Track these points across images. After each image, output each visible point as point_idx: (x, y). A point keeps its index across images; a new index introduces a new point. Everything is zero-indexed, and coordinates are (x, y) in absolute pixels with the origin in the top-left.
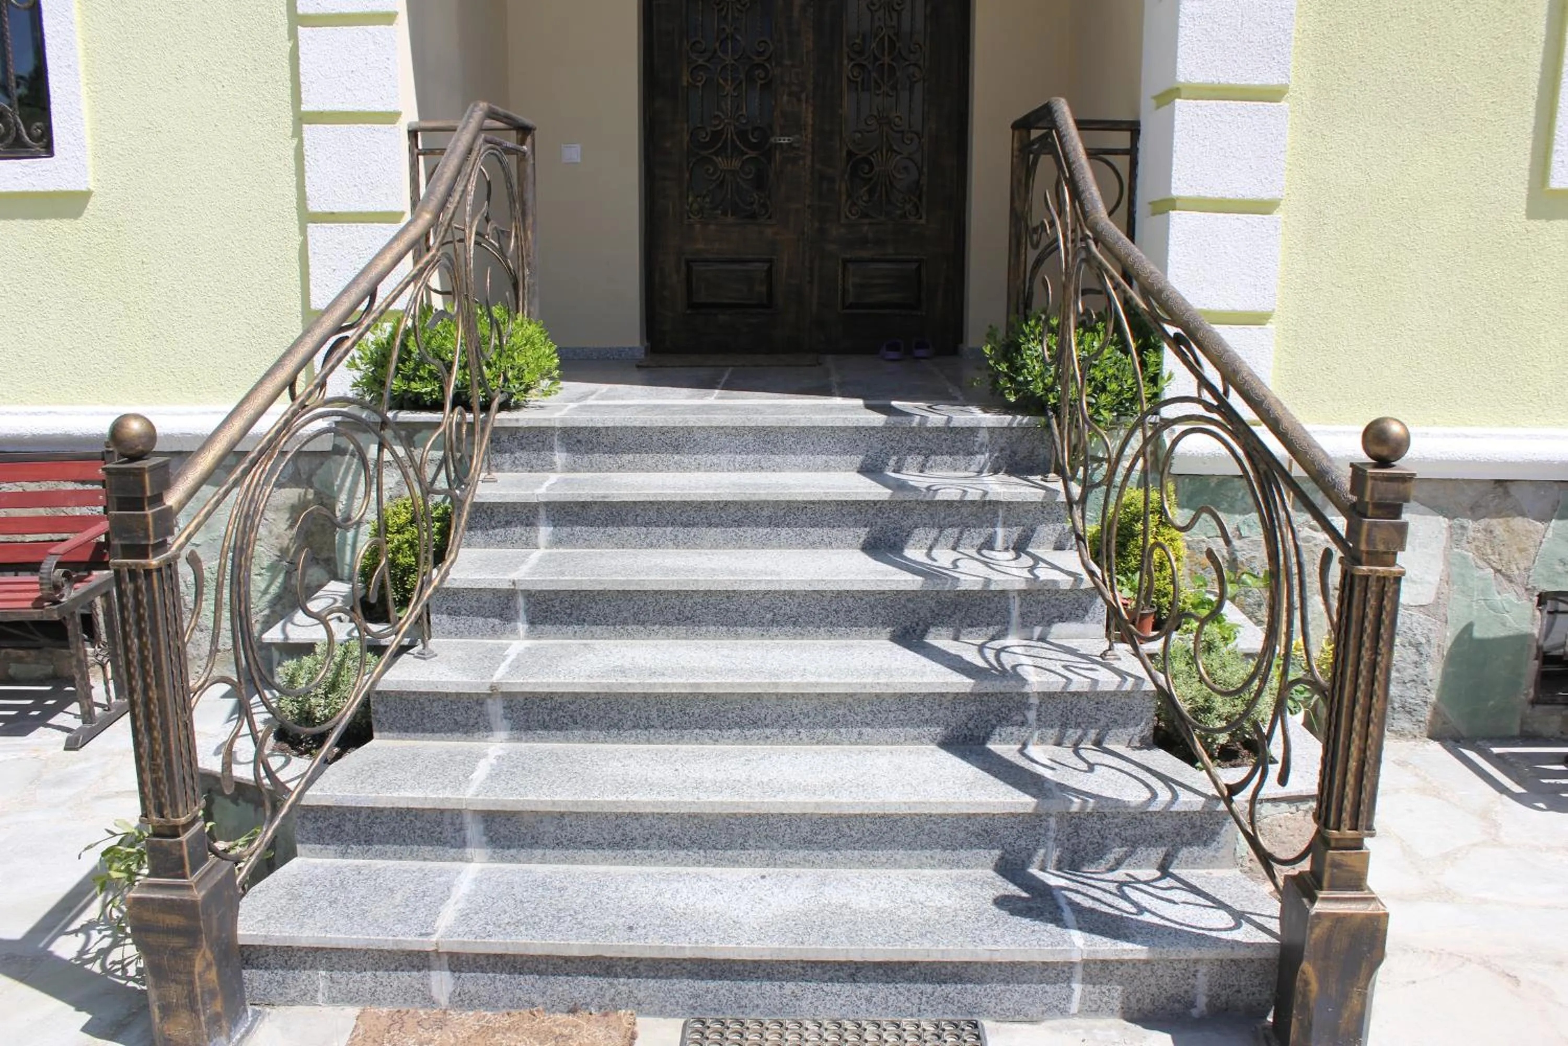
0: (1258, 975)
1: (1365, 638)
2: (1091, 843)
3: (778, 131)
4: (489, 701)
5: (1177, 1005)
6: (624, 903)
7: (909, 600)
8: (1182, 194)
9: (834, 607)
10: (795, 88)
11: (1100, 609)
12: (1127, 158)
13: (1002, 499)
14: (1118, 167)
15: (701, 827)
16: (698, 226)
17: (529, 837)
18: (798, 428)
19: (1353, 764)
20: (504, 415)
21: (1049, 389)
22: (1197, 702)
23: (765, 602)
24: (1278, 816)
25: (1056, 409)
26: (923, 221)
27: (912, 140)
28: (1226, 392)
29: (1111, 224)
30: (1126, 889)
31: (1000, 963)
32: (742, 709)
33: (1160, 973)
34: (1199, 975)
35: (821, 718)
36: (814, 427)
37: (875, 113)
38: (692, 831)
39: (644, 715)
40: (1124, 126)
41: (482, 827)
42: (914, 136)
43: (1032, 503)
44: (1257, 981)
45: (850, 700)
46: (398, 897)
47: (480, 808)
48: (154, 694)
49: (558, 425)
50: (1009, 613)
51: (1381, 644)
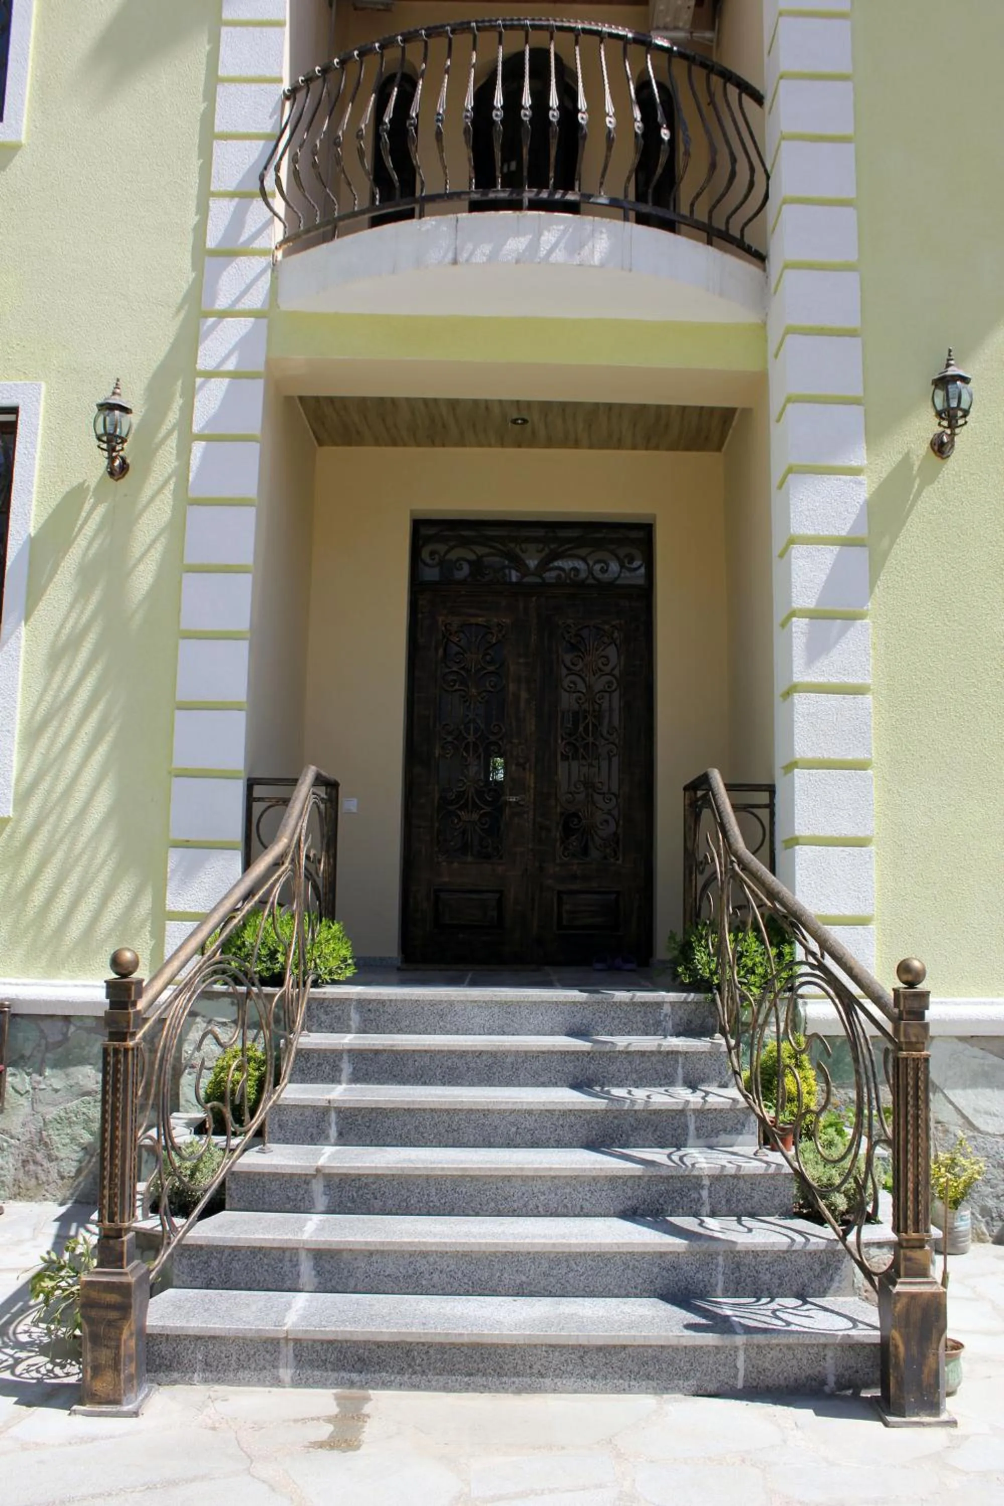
0: (869, 1358)
1: (909, 1098)
2: (750, 1276)
3: (508, 791)
4: (314, 1181)
5: (813, 1383)
6: (418, 1312)
7: (615, 1118)
8: (803, 834)
9: (561, 1122)
10: (521, 761)
11: (754, 1124)
12: (767, 811)
13: (680, 1049)
14: (761, 817)
15: (471, 1263)
16: (444, 864)
17: (346, 1271)
18: (531, 1002)
19: (910, 1185)
20: (313, 990)
21: (713, 973)
22: (821, 1181)
23: (511, 1119)
24: (883, 1257)
25: (719, 988)
26: (620, 862)
27: (610, 800)
28: (823, 956)
29: (755, 859)
30: (778, 1313)
31: (686, 1347)
32: (497, 1188)
33: (799, 1356)
34: (828, 1358)
35: (553, 1195)
36: (542, 1002)
37: (582, 779)
38: (464, 1267)
39: (426, 1192)
40: (764, 788)
41: (312, 1264)
42: (612, 797)
43: (703, 1052)
44: (869, 1364)
45: (574, 1182)
46: (254, 1308)
47: (313, 1247)
48: (119, 1133)
49: (354, 997)
50: (687, 1126)
51: (920, 1102)
